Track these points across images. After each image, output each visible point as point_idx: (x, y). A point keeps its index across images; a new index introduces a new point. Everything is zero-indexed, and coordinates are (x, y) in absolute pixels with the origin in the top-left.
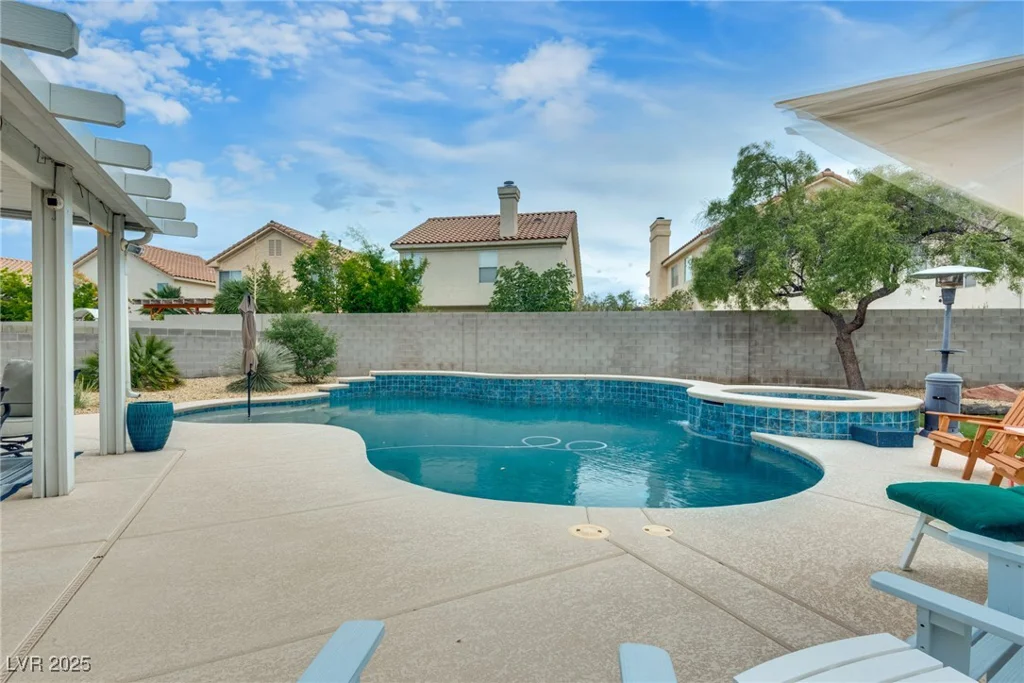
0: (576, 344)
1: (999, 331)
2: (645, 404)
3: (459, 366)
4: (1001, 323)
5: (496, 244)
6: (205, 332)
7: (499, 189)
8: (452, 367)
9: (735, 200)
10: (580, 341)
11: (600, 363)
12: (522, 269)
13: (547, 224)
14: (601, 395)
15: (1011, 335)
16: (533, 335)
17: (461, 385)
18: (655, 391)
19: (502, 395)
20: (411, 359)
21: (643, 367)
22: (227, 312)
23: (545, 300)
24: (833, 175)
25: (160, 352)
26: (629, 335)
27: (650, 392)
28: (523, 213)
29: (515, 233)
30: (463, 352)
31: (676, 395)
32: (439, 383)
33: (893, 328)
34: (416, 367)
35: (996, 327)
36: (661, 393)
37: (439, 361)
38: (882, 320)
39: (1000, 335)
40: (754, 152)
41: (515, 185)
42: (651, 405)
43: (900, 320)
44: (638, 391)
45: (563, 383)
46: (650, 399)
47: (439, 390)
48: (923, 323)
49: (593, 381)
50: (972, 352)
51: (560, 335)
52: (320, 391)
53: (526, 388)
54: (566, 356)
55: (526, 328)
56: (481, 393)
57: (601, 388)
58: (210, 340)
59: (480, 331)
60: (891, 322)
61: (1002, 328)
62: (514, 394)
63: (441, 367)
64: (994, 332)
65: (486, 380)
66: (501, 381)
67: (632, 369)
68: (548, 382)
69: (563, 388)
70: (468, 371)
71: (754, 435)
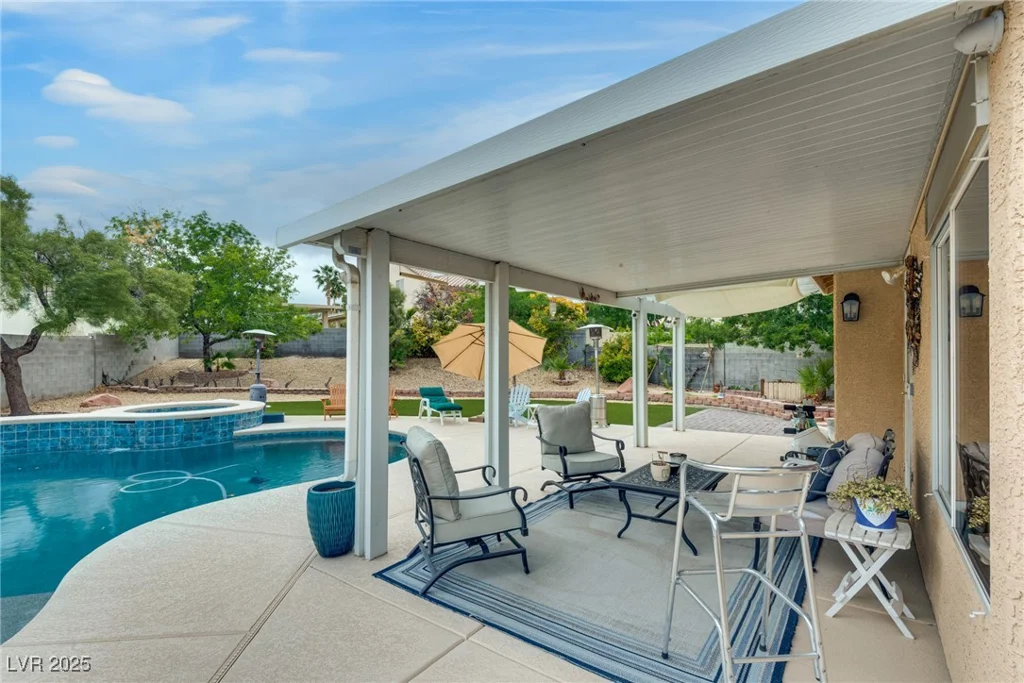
71: (236, 433)
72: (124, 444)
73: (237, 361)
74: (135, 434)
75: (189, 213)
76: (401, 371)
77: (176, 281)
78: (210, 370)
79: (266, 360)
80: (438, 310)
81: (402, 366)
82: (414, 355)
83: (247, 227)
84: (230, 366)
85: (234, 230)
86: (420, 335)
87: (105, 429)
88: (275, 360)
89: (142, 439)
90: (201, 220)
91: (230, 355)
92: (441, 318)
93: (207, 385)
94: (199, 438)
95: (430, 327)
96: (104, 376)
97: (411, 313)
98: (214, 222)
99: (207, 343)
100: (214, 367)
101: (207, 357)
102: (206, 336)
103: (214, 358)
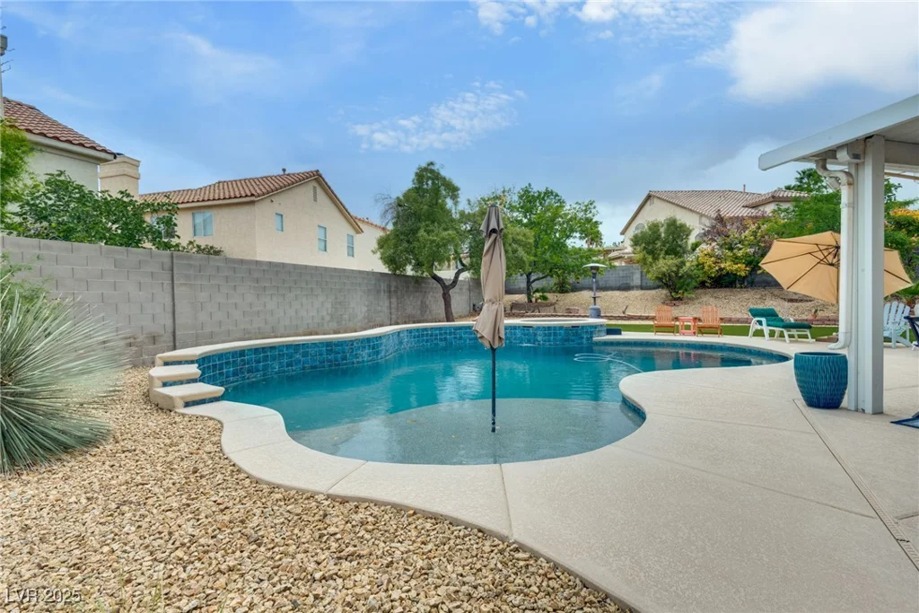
2: (437, 344)
8: (152, 340)
10: (307, 295)
18: (446, 333)
21: (349, 320)
26: (340, 291)
27: (441, 334)
31: (465, 333)
36: (450, 334)
37: (127, 333)
42: (442, 344)
44: (432, 335)
46: (441, 340)
54: (296, 313)
55: (257, 280)
67: (343, 322)
71: (595, 339)
72: (529, 341)
73: (548, 295)
74: (535, 335)
75: (519, 187)
76: (689, 302)
77: (525, 235)
78: (531, 301)
79: (566, 294)
80: (728, 240)
81: (689, 296)
82: (703, 285)
83: (555, 190)
84: (545, 298)
85: (548, 193)
86: (710, 266)
87: (517, 331)
88: (572, 294)
89: (539, 338)
90: (526, 191)
91: (543, 290)
92: (731, 249)
93: (533, 312)
94: (573, 341)
95: (718, 257)
96: (474, 305)
97: (695, 246)
98: (535, 190)
99: (529, 283)
100: (533, 300)
101: (528, 291)
102: (529, 275)
103: (534, 293)
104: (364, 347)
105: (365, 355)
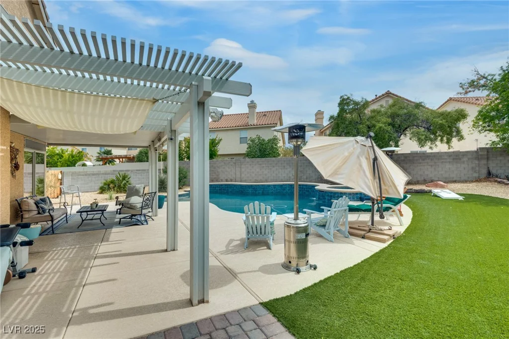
0: (280, 170)
1: (445, 161)
3: (234, 180)
4: (446, 157)
5: (247, 127)
6: (137, 170)
7: (248, 104)
8: (231, 181)
9: (339, 115)
10: (282, 169)
11: (290, 177)
12: (259, 138)
13: (269, 118)
14: (289, 190)
15: (449, 162)
16: (263, 167)
17: (236, 188)
19: (252, 191)
20: (215, 178)
21: (307, 178)
22: (141, 162)
23: (268, 152)
24: (391, 93)
25: (126, 179)
28: (259, 112)
29: (255, 122)
30: (236, 174)
32: (227, 187)
33: (404, 160)
34: (217, 181)
35: (444, 159)
36: (310, 189)
37: (226, 178)
38: (399, 157)
39: (445, 162)
40: (346, 97)
41: (255, 102)
42: (307, 193)
43: (406, 157)
45: (275, 186)
47: (228, 190)
48: (415, 158)
49: (286, 185)
50: (435, 169)
51: (274, 167)
52: (185, 191)
53: (261, 188)
54: (276, 175)
55: (260, 164)
56: (244, 190)
57: (289, 187)
58: (139, 173)
59: (242, 166)
60: (403, 158)
61: (446, 159)
62: (256, 191)
63: (227, 181)
64: (443, 161)
65: (246, 186)
66: (252, 186)
67: (302, 180)
68: (269, 186)
69: (274, 188)
70: (238, 182)
96: (489, 172)
104: (250, 188)
105: (250, 191)
